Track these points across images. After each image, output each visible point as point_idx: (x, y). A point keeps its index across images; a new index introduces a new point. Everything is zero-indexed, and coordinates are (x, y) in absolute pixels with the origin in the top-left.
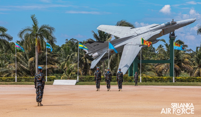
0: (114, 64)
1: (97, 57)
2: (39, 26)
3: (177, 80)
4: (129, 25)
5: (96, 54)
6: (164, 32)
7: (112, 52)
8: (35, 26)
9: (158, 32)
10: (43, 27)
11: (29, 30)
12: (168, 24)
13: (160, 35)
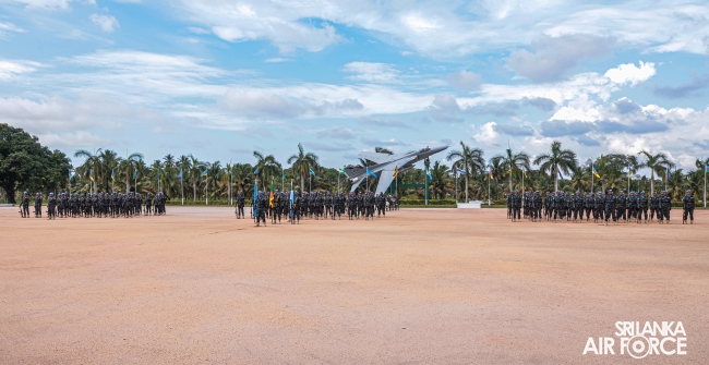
0: (373, 188)
1: (357, 182)
2: (305, 154)
3: (429, 202)
4: (385, 151)
5: (356, 179)
6: (419, 158)
7: (371, 177)
8: (301, 155)
9: (413, 158)
10: (309, 154)
11: (295, 157)
12: (423, 151)
13: (415, 161)
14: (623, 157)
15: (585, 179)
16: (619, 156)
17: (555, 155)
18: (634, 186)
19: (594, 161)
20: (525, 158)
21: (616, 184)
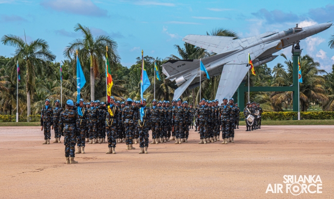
1: (183, 83)
3: (304, 117)
5: (181, 79)
6: (283, 44)
7: (206, 75)
10: (100, 39)
12: (290, 32)
13: (277, 48)
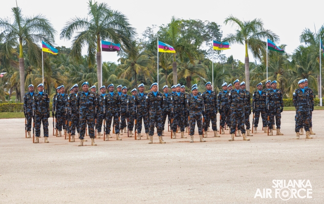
14: (198, 24)
15: (142, 63)
16: (194, 23)
17: (97, 20)
18: (218, 73)
19: (155, 31)
20: (43, 25)
21: (191, 70)
